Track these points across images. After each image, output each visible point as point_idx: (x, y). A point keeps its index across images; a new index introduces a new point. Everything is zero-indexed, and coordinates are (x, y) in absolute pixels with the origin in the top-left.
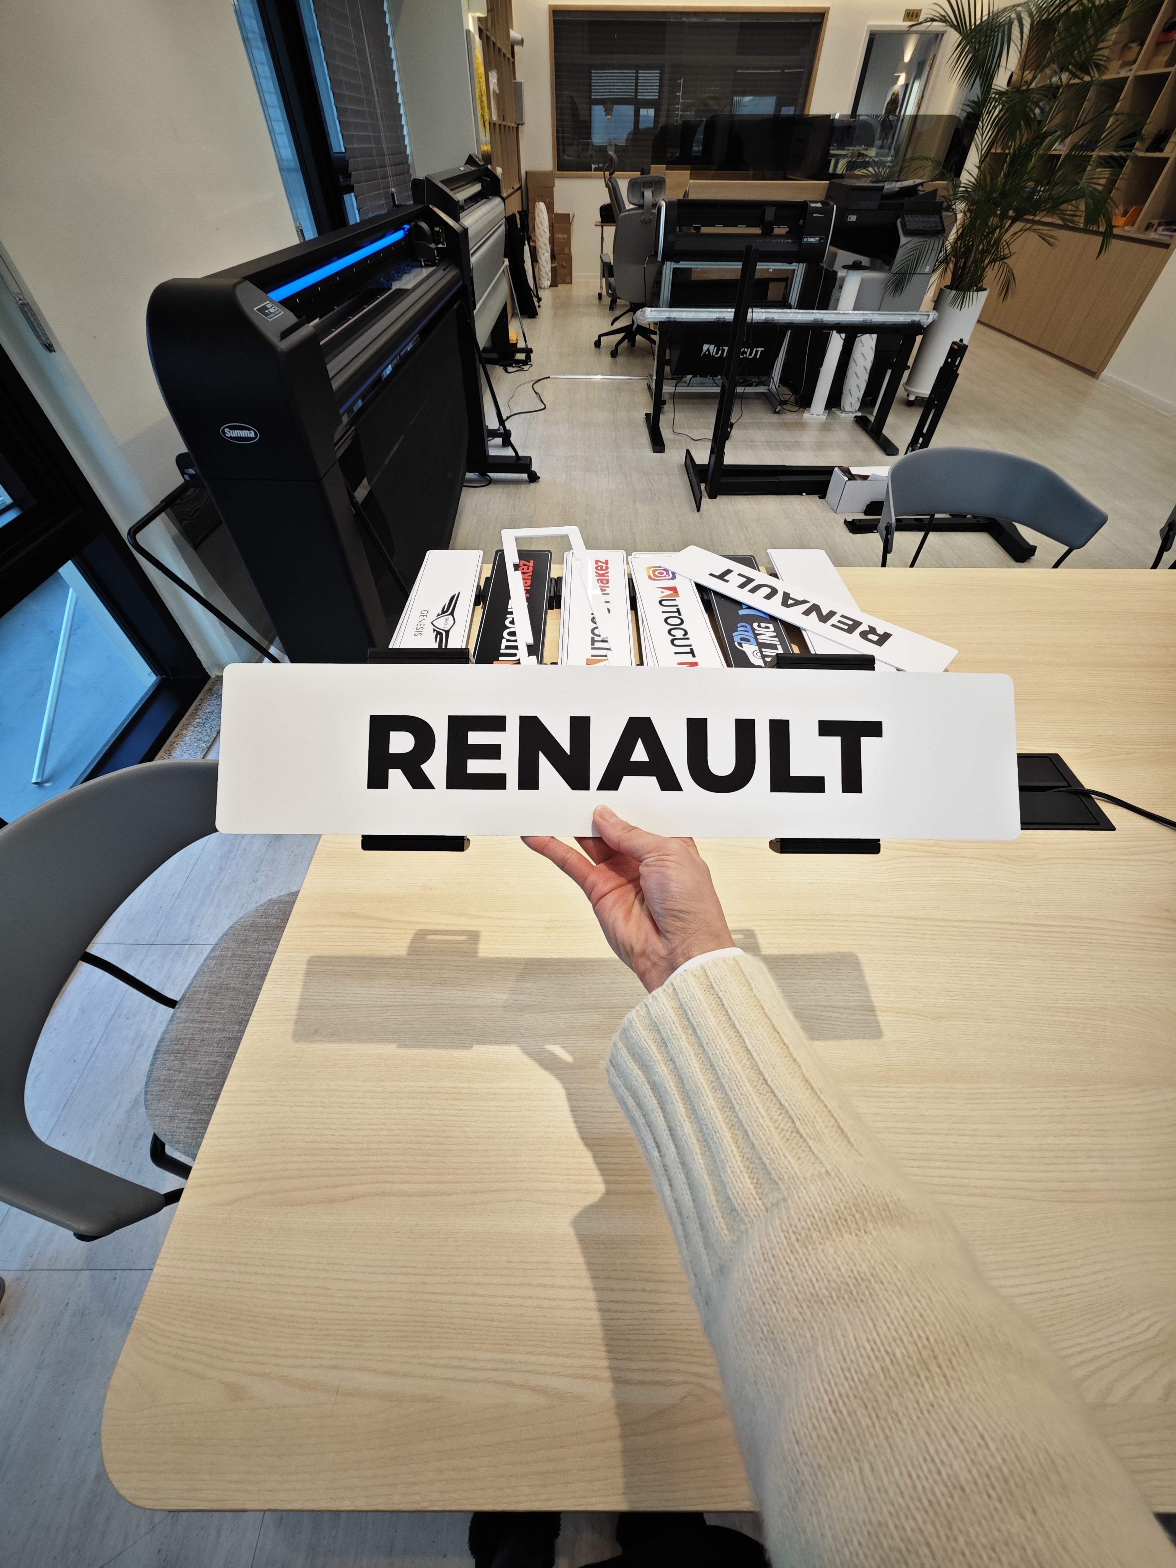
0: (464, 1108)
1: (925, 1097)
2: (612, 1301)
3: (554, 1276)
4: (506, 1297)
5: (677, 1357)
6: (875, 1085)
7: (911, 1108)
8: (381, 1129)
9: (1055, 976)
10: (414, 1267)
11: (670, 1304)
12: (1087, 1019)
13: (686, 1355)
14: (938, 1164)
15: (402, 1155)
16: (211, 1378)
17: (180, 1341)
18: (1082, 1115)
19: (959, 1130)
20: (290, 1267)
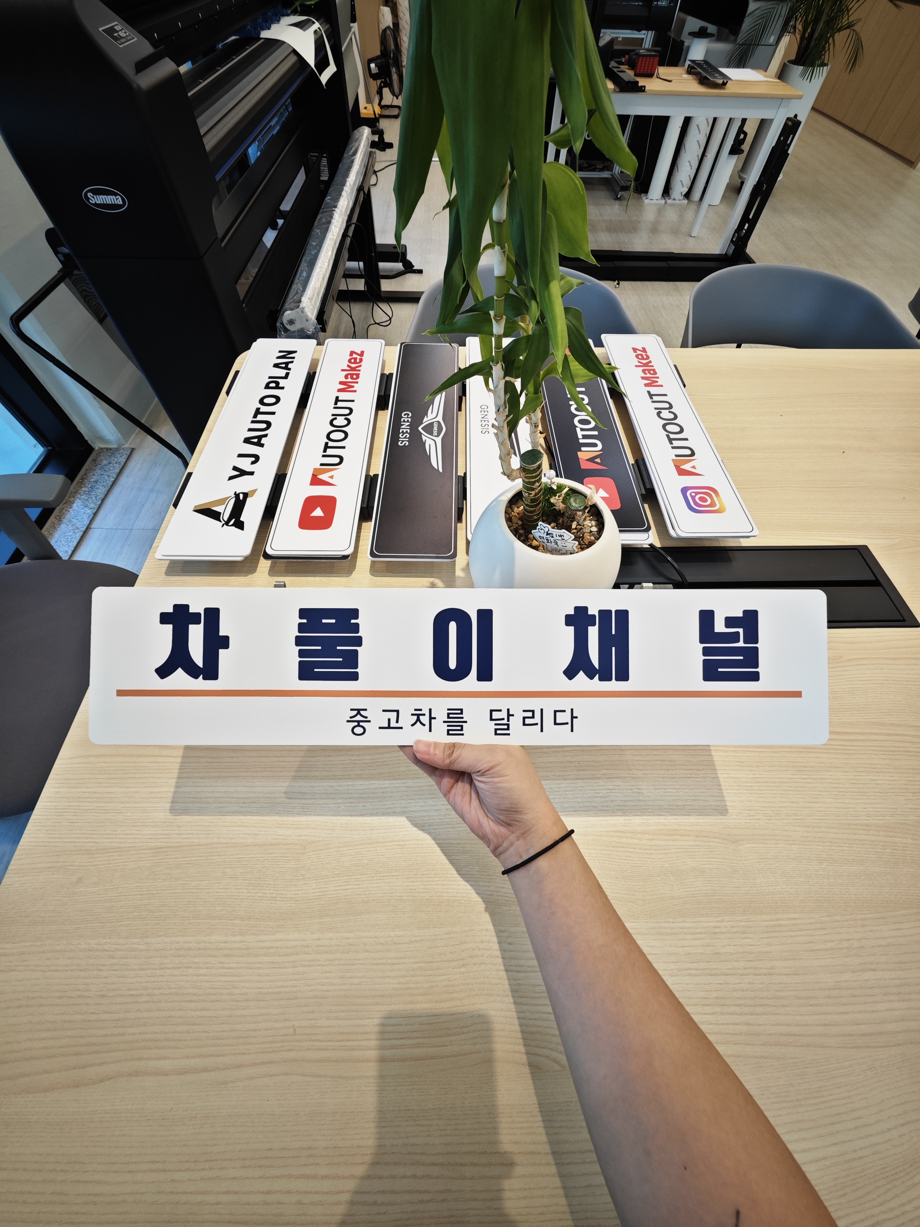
0: (234, 965)
1: (721, 933)
2: (379, 1192)
3: (318, 1164)
4: (263, 1193)
6: (671, 920)
7: (708, 946)
8: (142, 995)
9: (856, 790)
10: (164, 1162)
11: (441, 1192)
12: (887, 836)
14: (733, 1009)
15: (163, 1025)
18: (879, 946)
19: (755, 968)
20: (25, 1170)
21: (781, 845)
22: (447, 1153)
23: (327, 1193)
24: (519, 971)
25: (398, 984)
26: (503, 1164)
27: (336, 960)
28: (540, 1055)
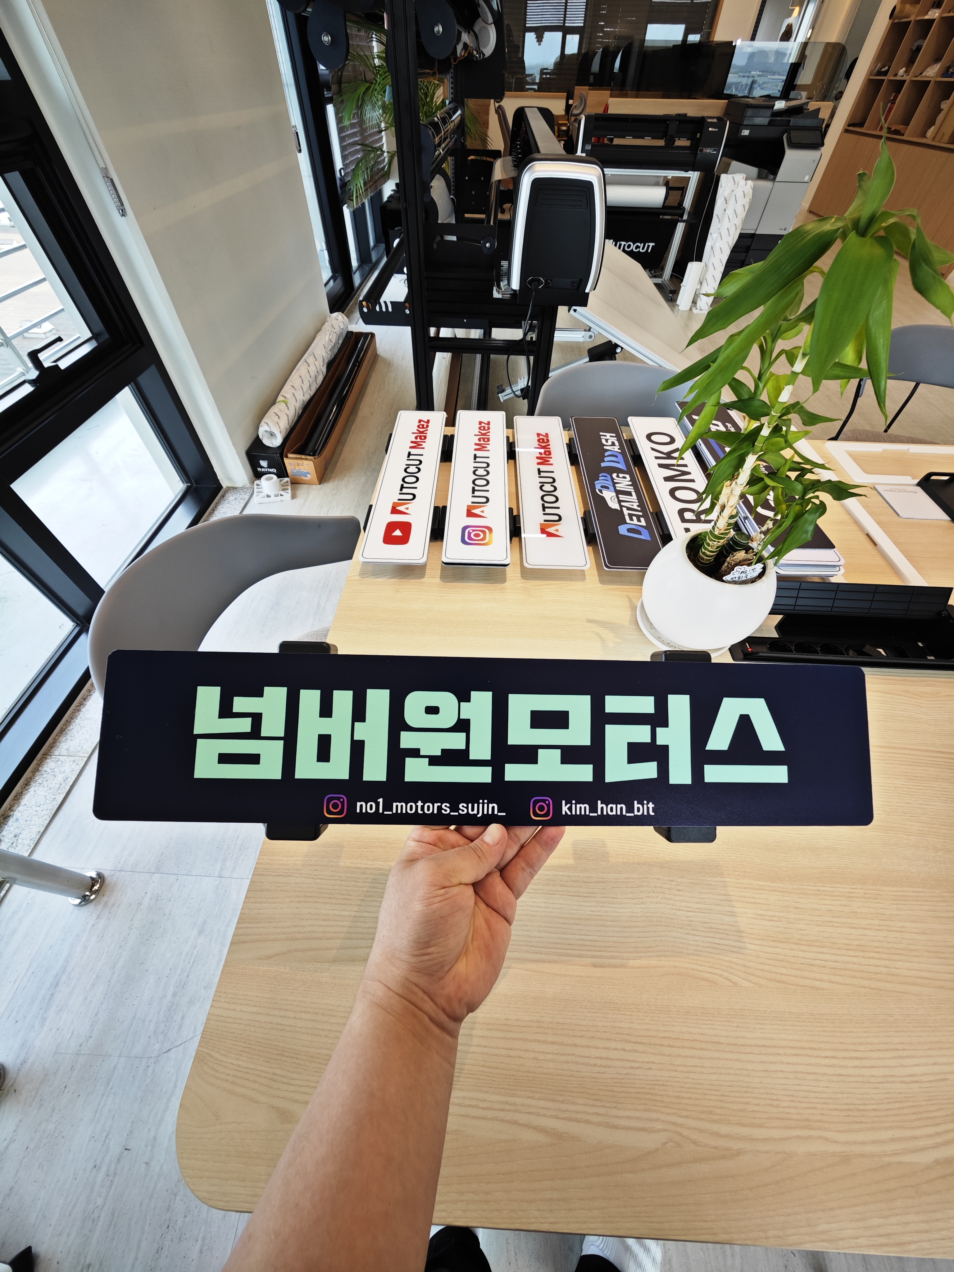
1: (856, 897)
3: (546, 1033)
4: (506, 1049)
5: (655, 1108)
6: (813, 884)
7: (845, 906)
11: (647, 1062)
13: (665, 1107)
14: (872, 955)
16: (264, 1103)
17: (236, 1070)
19: (889, 926)
21: (901, 835)
22: (648, 1036)
23: (557, 1054)
24: (690, 911)
25: (591, 911)
26: (694, 1048)
27: (539, 890)
28: (714, 974)
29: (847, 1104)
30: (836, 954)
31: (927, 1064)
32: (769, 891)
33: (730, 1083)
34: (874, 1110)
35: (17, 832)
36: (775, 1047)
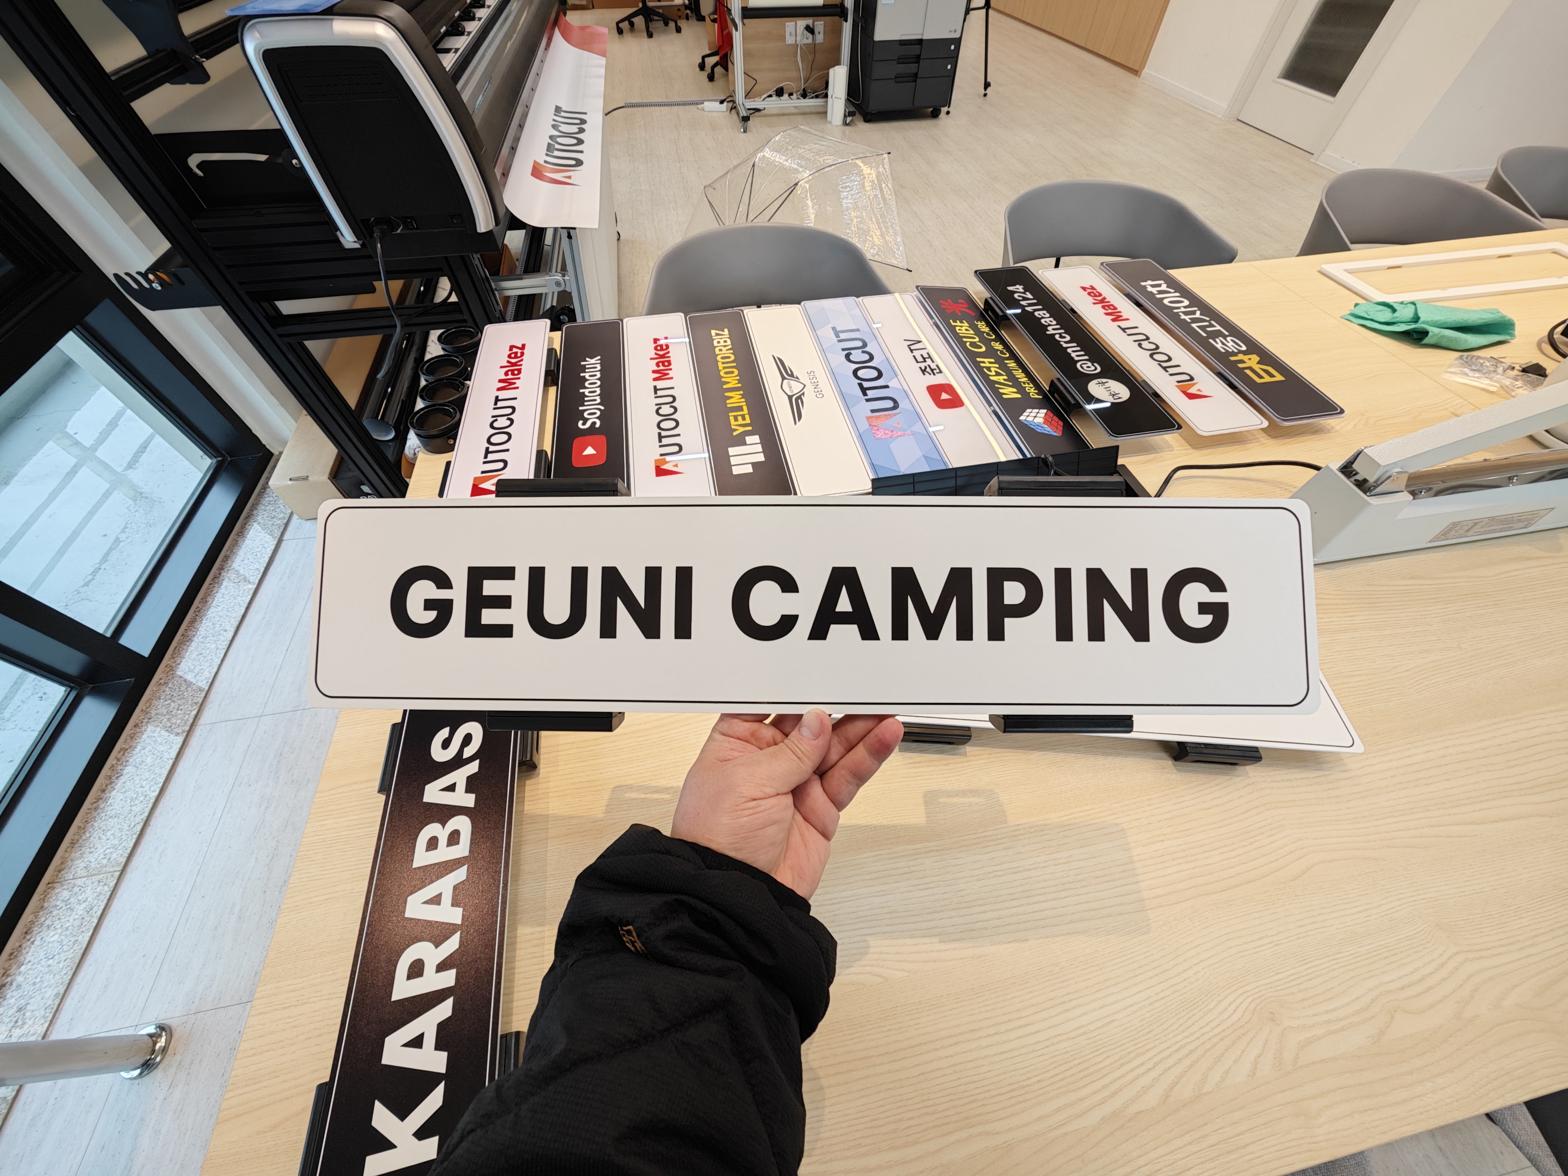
29: (1011, 1084)
30: (998, 910)
31: (1095, 1010)
32: (926, 853)
33: (880, 1103)
34: (1039, 1081)
35: (23, 1002)
36: (932, 1041)
